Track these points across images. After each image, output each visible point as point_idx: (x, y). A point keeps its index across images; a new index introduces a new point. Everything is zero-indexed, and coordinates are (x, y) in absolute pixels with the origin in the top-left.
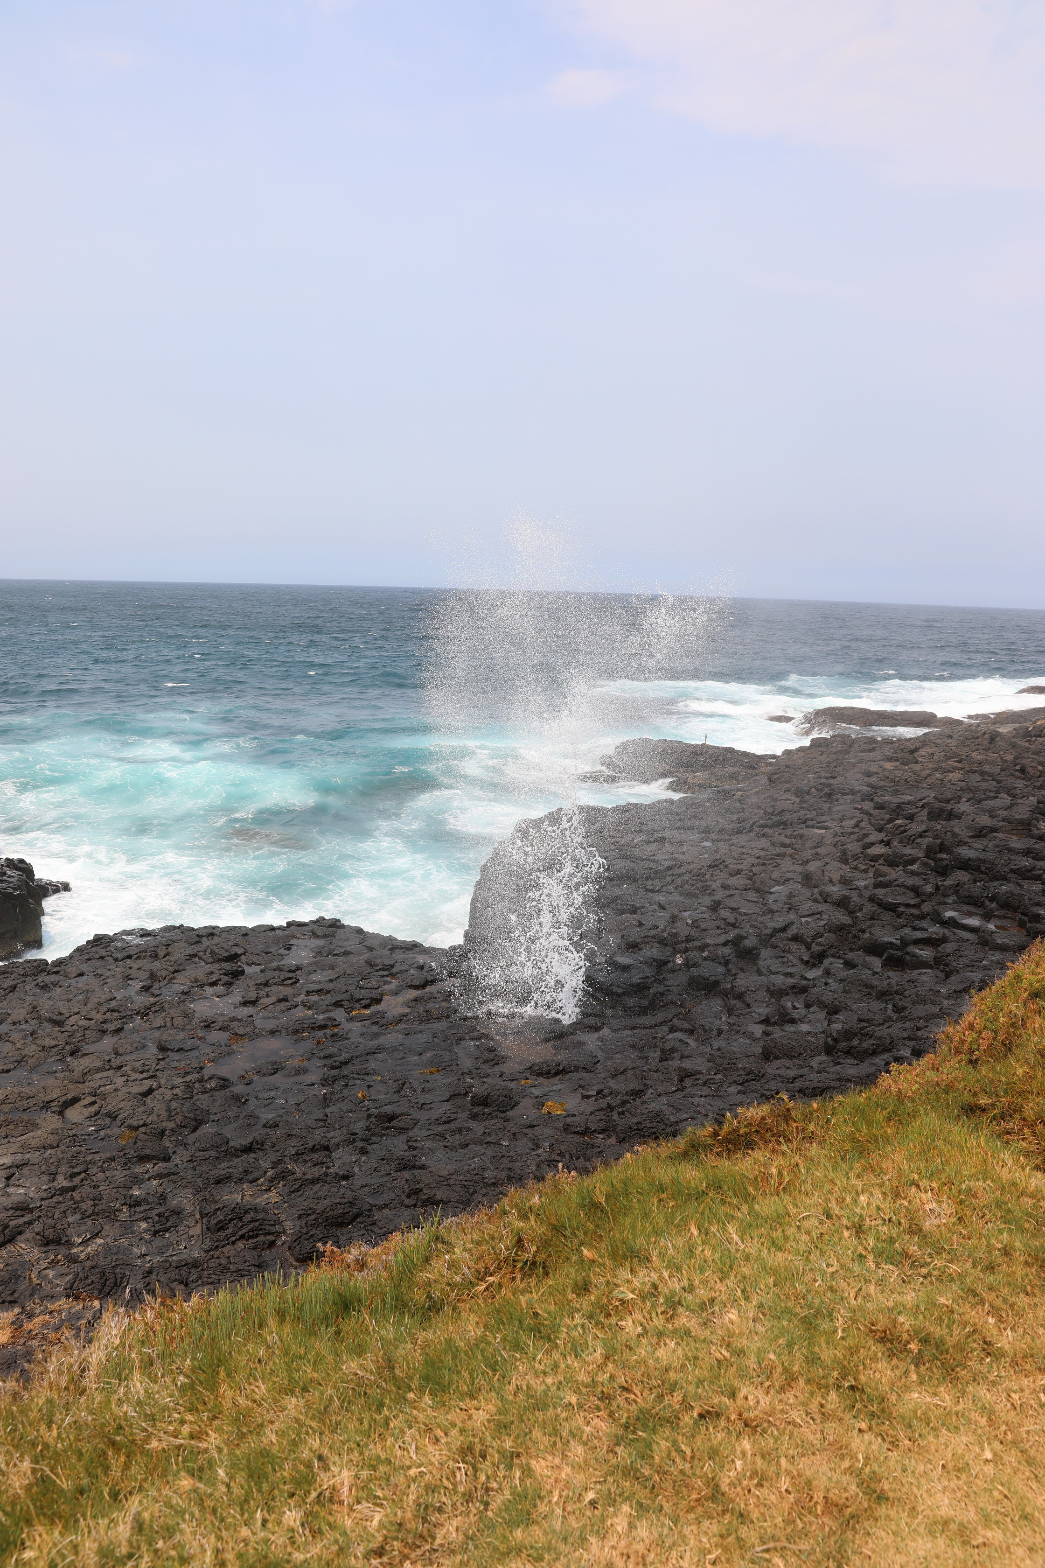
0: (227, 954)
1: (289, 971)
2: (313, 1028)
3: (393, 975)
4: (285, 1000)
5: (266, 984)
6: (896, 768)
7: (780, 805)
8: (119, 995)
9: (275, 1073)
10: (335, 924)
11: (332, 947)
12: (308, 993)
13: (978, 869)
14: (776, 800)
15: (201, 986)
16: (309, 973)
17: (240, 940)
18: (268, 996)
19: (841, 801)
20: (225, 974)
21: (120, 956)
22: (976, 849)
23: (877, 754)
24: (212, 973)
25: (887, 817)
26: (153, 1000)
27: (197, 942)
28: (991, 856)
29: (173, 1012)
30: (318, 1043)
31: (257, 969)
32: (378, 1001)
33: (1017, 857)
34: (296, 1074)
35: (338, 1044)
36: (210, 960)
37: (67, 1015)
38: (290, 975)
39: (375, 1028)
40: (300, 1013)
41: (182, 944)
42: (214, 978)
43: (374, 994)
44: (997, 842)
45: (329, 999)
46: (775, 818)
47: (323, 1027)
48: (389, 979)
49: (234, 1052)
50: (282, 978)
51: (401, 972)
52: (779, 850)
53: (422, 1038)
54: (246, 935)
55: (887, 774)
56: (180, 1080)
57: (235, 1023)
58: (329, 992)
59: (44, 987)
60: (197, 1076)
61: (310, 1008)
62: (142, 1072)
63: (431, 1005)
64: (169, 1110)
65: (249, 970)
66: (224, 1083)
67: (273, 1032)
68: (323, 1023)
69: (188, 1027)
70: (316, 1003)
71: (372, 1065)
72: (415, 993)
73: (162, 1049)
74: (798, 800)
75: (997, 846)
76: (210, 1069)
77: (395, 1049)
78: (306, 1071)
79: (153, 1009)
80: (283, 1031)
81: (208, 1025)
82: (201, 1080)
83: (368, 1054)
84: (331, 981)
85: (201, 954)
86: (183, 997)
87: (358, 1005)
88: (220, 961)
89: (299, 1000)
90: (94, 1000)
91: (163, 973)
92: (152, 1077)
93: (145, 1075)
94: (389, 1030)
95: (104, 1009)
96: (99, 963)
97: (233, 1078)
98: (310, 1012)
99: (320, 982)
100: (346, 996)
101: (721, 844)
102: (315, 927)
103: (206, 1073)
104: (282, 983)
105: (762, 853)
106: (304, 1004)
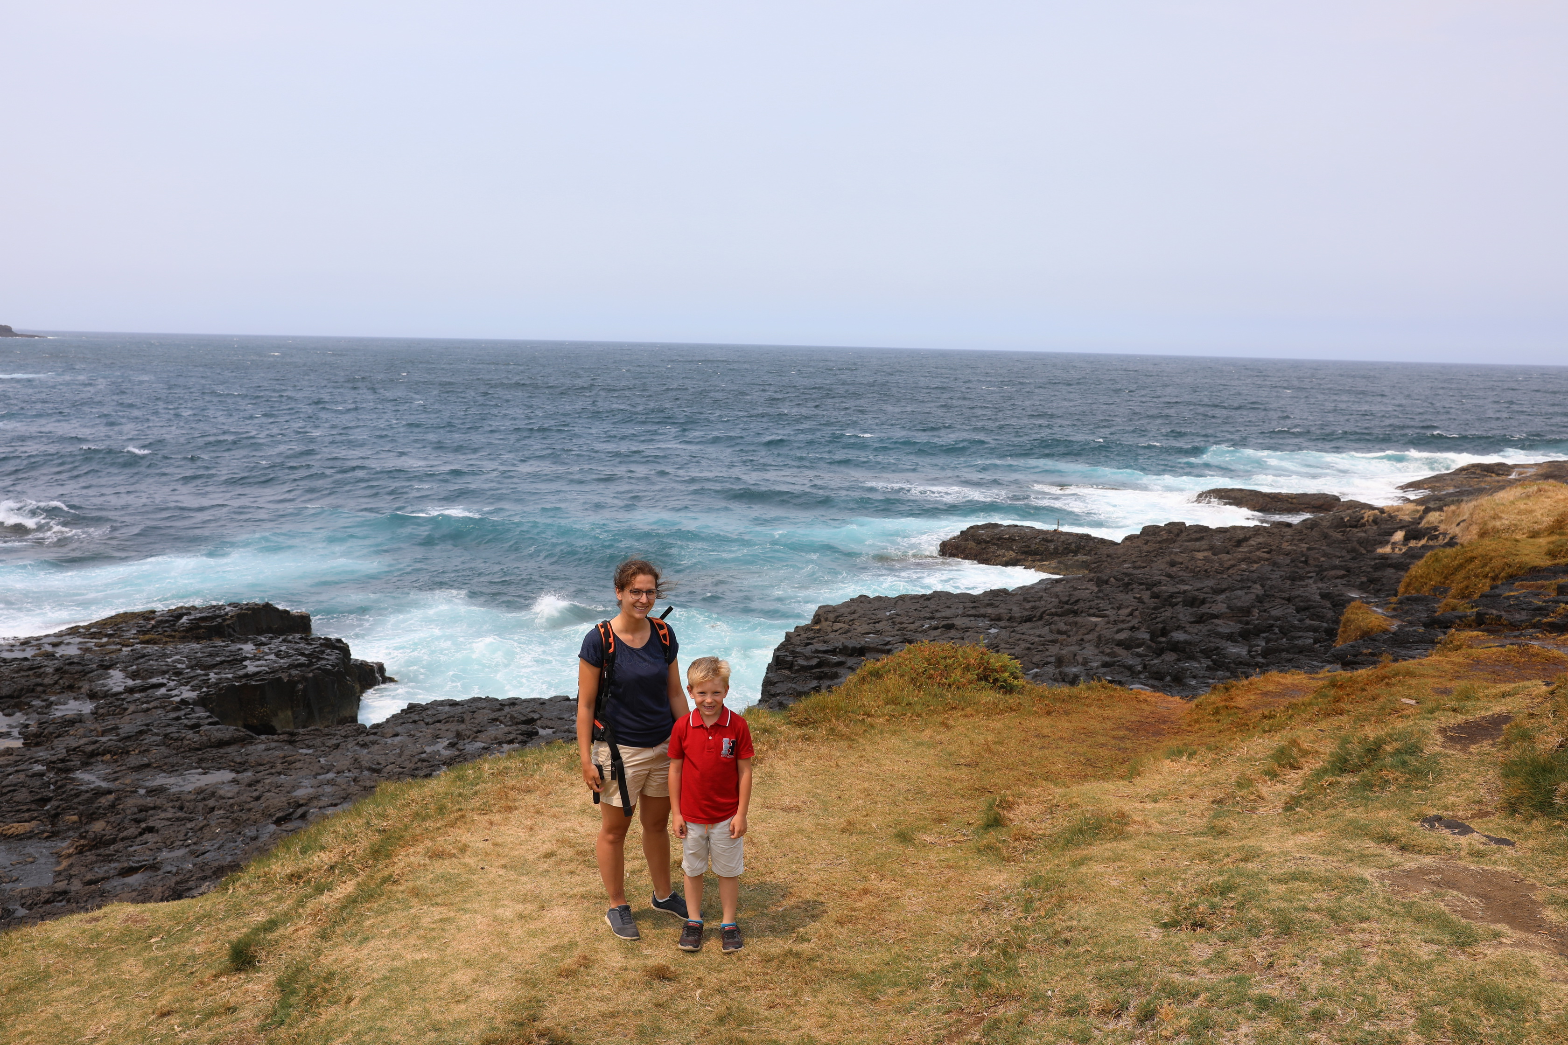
0: (524, 719)
6: (1206, 558)
7: (1078, 594)
8: (428, 749)
14: (1075, 589)
15: (500, 744)
19: (1132, 591)
20: (521, 735)
21: (430, 721)
24: (510, 733)
25: (1155, 605)
26: (457, 753)
27: (500, 710)
28: (1198, 639)
33: (1217, 640)
36: (510, 723)
37: (384, 764)
41: (486, 711)
42: (511, 737)
52: (1053, 637)
54: (544, 704)
55: (1191, 564)
59: (364, 745)
65: (542, 732)
74: (1096, 589)
75: (1208, 631)
85: (501, 719)
88: (517, 724)
90: (407, 753)
91: (468, 733)
95: (416, 759)
96: (411, 726)
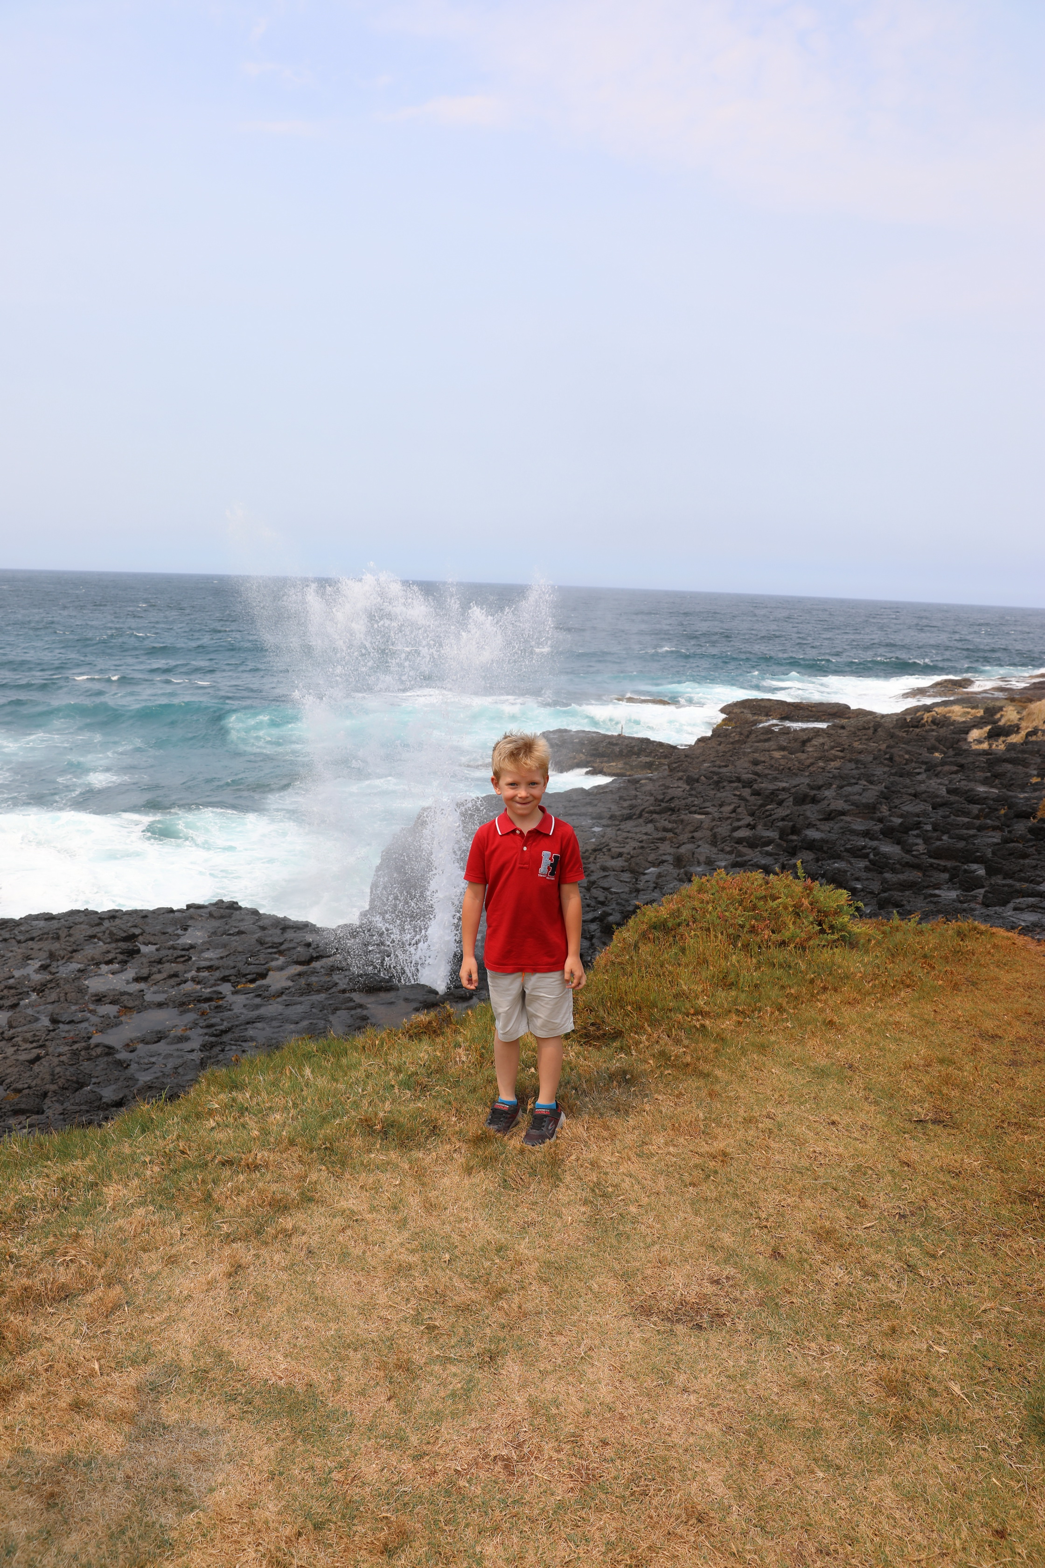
0: (124, 935)
1: (183, 950)
2: (199, 1001)
3: (281, 953)
4: (175, 975)
5: (160, 962)
6: (784, 757)
7: (671, 792)
8: (17, 974)
9: (158, 1041)
10: (233, 906)
11: (227, 927)
12: (199, 970)
13: (820, 849)
14: (668, 787)
15: (97, 964)
16: (202, 951)
17: (139, 921)
18: (160, 972)
19: (727, 788)
20: (121, 953)
21: (21, 937)
22: (822, 831)
23: (772, 744)
24: (108, 952)
25: (760, 802)
26: (49, 977)
27: (99, 924)
28: (833, 836)
29: (67, 987)
30: (203, 1014)
31: (152, 948)
32: (263, 976)
33: (855, 838)
34: (178, 1042)
35: (221, 1014)
36: (109, 940)
38: (183, 953)
39: (258, 1001)
40: (189, 987)
41: (83, 926)
42: (110, 956)
43: (261, 969)
44: (841, 824)
45: (218, 974)
46: (664, 805)
47: (208, 1000)
48: (277, 956)
49: (121, 1023)
50: (175, 955)
51: (289, 949)
52: (661, 835)
53: (299, 1009)
54: (145, 917)
55: (773, 762)
56: (67, 1048)
57: (125, 997)
58: (218, 968)
60: (84, 1044)
61: (199, 983)
62: (32, 1042)
63: (314, 979)
64: (53, 1075)
66: (110, 1050)
67: (160, 1005)
68: (208, 996)
69: (81, 1001)
70: (205, 977)
71: (251, 1032)
72: (299, 968)
73: (54, 1021)
74: (688, 788)
75: (841, 828)
76: (97, 1038)
77: (273, 1019)
78: (187, 1039)
79: (49, 986)
80: (170, 1004)
81: (99, 999)
82: (87, 1048)
83: (248, 1023)
84: (222, 958)
85: (100, 935)
86: (78, 975)
87: (244, 980)
88: (117, 941)
89: (189, 975)
91: (62, 953)
92: (41, 1046)
93: (35, 1044)
94: (271, 1002)
97: (118, 1046)
98: (199, 987)
99: (211, 959)
100: (232, 971)
101: (609, 829)
102: (213, 908)
103: (93, 1041)
104: (175, 960)
105: (645, 837)
106: (193, 980)
